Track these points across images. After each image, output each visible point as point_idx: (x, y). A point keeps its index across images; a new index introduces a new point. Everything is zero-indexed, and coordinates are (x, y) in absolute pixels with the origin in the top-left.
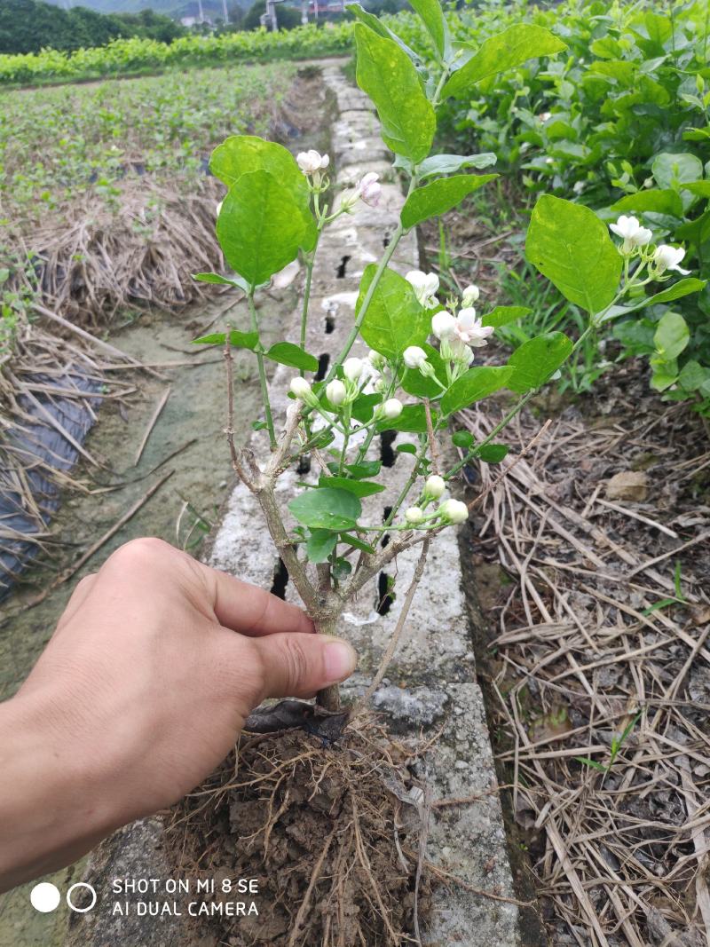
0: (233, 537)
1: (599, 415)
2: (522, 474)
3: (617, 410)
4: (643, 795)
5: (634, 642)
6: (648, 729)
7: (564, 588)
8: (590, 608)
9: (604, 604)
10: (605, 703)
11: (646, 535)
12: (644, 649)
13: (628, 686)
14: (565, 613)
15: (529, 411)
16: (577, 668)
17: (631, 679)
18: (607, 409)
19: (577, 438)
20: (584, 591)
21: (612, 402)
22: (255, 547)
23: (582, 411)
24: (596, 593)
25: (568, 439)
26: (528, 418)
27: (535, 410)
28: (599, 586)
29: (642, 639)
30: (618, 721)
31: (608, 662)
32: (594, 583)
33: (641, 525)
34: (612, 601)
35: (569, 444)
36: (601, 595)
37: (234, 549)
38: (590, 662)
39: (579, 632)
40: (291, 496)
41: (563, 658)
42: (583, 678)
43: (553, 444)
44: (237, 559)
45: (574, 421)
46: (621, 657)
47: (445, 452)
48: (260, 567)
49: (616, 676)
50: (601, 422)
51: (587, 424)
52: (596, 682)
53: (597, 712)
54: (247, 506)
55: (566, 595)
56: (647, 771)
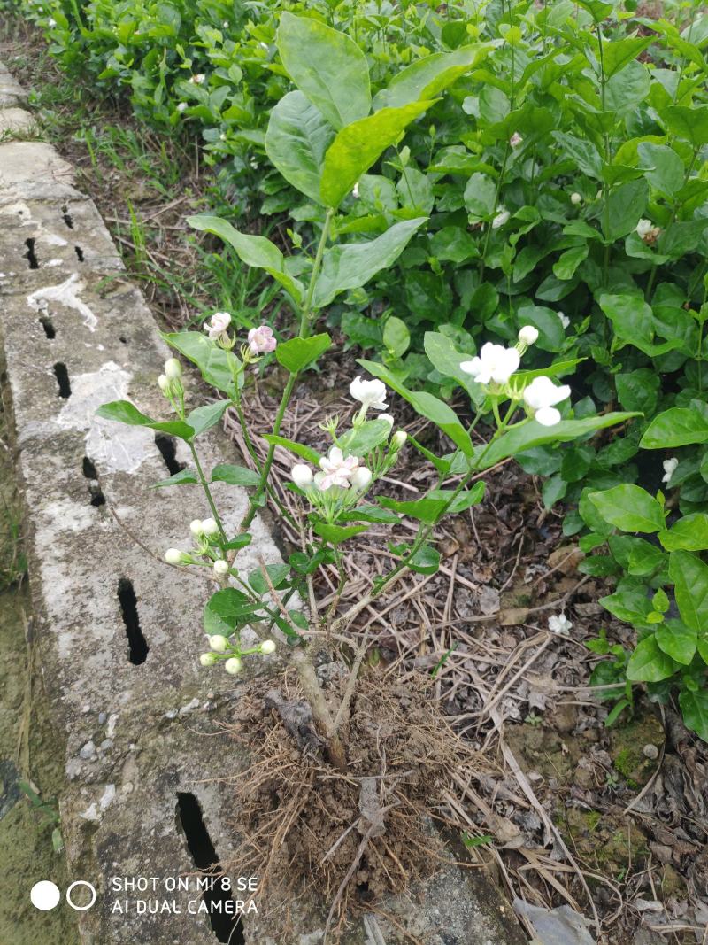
0: (61, 589)
1: (326, 389)
2: (280, 454)
3: (339, 384)
4: (451, 698)
5: (409, 581)
6: (440, 648)
7: (346, 551)
8: (370, 562)
9: (379, 556)
10: (405, 637)
11: (394, 492)
12: (418, 587)
13: (415, 619)
14: (354, 571)
15: (266, 392)
16: (377, 616)
17: (416, 612)
18: (331, 384)
19: (316, 414)
20: (361, 549)
21: (333, 376)
22: (89, 594)
23: (311, 387)
24: (370, 548)
25: (309, 416)
26: (266, 399)
27: (271, 390)
28: (371, 542)
29: (414, 578)
30: (418, 649)
31: (397, 603)
32: (366, 540)
33: (388, 485)
34: (384, 553)
35: (310, 420)
36: (374, 549)
37: (68, 601)
38: (384, 608)
39: (370, 585)
40: (99, 532)
41: (365, 609)
42: (383, 621)
43: (298, 423)
44: (77, 610)
45: (307, 397)
46: (405, 597)
47: (229, 457)
48: (105, 613)
49: (406, 613)
50: (329, 397)
51: (320, 399)
52: (394, 622)
53: (402, 646)
54: (59, 553)
55: (350, 557)
56: (448, 679)
